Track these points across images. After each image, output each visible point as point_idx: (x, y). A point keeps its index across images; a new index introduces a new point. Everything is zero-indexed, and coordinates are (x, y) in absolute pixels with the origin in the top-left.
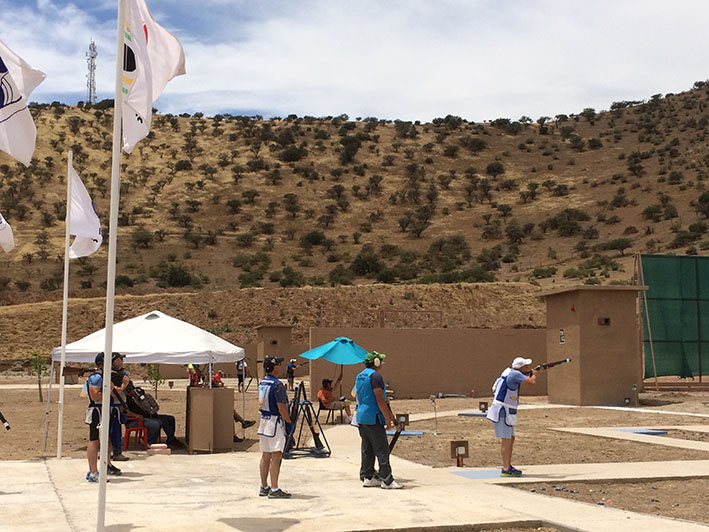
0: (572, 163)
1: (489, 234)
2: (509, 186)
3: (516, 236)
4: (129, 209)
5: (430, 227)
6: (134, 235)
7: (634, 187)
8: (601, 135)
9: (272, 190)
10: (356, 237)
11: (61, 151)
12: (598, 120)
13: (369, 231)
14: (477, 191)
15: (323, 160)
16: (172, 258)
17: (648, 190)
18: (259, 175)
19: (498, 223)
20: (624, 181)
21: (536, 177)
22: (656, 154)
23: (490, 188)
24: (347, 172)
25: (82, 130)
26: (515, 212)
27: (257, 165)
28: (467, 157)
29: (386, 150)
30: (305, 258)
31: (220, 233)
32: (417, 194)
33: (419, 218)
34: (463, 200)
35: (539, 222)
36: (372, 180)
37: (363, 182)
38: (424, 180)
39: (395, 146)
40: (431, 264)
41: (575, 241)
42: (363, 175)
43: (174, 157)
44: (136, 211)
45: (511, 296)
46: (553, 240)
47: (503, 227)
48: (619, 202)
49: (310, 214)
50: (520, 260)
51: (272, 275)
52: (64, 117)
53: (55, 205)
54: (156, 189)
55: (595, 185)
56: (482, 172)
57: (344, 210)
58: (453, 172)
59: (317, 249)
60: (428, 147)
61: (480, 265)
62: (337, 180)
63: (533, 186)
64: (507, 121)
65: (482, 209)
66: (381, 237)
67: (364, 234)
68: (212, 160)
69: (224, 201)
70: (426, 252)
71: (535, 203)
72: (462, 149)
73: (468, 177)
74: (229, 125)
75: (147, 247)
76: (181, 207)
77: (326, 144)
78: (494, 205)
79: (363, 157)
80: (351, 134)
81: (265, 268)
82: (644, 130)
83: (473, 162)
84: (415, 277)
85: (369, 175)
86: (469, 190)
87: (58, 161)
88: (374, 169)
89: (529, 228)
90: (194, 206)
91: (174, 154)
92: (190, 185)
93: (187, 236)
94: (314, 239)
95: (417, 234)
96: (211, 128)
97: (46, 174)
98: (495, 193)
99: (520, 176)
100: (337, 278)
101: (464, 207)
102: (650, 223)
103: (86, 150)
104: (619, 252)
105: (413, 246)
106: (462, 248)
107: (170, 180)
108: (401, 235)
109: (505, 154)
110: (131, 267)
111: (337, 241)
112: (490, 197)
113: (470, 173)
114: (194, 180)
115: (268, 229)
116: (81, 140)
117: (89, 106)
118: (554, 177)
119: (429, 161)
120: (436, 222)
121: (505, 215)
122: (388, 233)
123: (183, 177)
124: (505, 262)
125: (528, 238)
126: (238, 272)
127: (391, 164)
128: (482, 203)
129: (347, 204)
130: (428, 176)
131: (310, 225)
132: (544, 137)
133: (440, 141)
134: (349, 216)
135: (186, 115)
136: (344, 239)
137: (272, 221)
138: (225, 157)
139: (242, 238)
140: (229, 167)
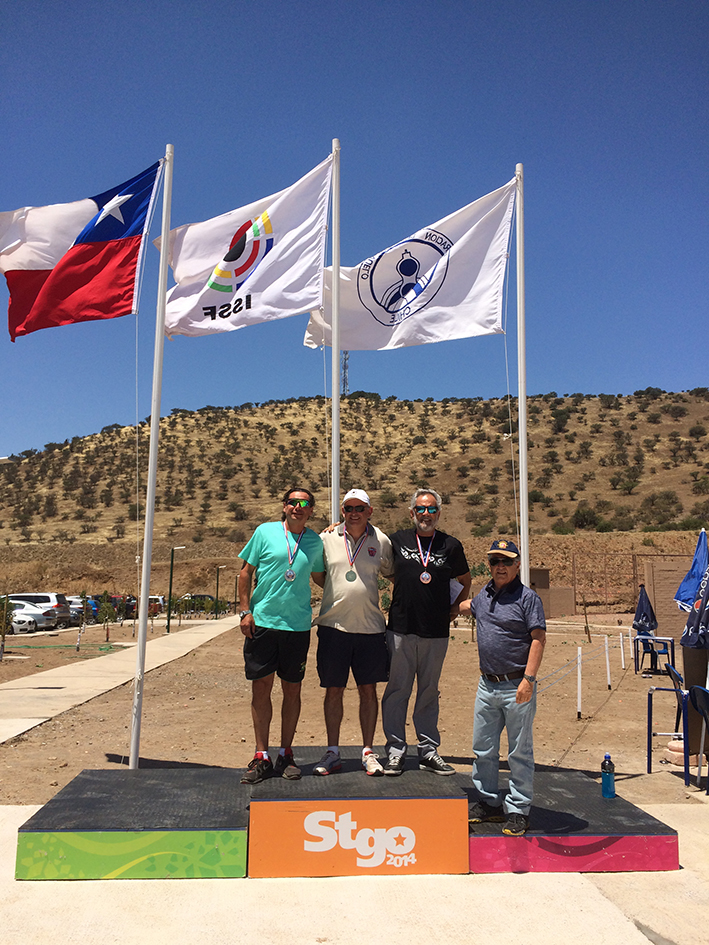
1: (699, 490)
4: (377, 477)
5: (640, 485)
6: (381, 497)
9: (494, 457)
10: (572, 495)
11: (323, 433)
13: (582, 489)
14: (681, 453)
15: (537, 431)
18: (482, 445)
19: (706, 479)
23: (694, 449)
27: (480, 437)
28: (669, 423)
29: (593, 419)
31: (452, 494)
32: (626, 456)
33: (629, 476)
34: (669, 460)
36: (582, 446)
37: (574, 448)
38: (630, 444)
39: (601, 416)
40: (647, 517)
42: (573, 442)
43: (411, 434)
44: (383, 478)
51: (500, 528)
52: (325, 408)
53: (320, 475)
54: (398, 460)
56: (685, 436)
57: (559, 472)
58: (657, 436)
59: (537, 506)
60: (632, 416)
61: (695, 517)
62: (550, 447)
64: (705, 390)
65: (688, 467)
66: (596, 495)
67: (578, 492)
68: (443, 435)
69: (454, 468)
70: (638, 507)
72: (663, 416)
73: (670, 440)
74: (455, 406)
75: (393, 507)
76: (419, 474)
77: (538, 417)
78: (700, 464)
79: (572, 426)
80: (560, 408)
81: (493, 523)
83: (674, 427)
84: (632, 528)
85: (578, 442)
86: (674, 451)
87: (320, 441)
88: (583, 436)
90: (429, 473)
91: (411, 430)
92: (425, 456)
94: (533, 498)
95: (628, 491)
96: (440, 410)
97: (312, 451)
98: (700, 453)
100: (559, 528)
101: (670, 466)
103: (342, 431)
105: (626, 501)
106: (674, 503)
107: (409, 452)
108: (613, 492)
109: (706, 419)
111: (554, 499)
112: (695, 457)
113: (674, 437)
114: (428, 451)
115: (493, 490)
117: (344, 397)
119: (633, 428)
120: (644, 480)
122: (600, 490)
123: (419, 449)
126: (471, 526)
127: (598, 432)
128: (687, 463)
129: (561, 467)
130: (633, 441)
131: (531, 486)
133: (642, 410)
134: (563, 477)
135: (419, 401)
136: (560, 497)
137: (496, 483)
138: (453, 432)
139: (471, 498)
140: (457, 440)
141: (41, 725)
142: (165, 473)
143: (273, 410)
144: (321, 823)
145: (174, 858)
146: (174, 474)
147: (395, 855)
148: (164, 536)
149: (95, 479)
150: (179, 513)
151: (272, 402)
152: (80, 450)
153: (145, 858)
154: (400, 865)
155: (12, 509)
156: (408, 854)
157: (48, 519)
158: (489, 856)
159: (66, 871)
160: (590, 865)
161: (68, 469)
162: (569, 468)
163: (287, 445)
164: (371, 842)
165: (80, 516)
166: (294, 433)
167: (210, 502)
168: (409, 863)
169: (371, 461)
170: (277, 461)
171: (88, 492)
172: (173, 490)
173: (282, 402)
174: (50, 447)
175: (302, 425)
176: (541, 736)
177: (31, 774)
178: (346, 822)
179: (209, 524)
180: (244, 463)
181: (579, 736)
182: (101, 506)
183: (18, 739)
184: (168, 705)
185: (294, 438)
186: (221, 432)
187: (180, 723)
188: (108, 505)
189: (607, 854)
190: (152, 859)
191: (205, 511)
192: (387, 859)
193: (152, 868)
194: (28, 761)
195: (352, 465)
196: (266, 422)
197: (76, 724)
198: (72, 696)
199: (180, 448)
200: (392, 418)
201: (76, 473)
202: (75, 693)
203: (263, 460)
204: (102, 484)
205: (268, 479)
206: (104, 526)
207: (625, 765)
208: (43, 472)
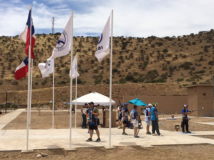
0: (187, 49)
1: (164, 69)
2: (170, 55)
3: (172, 70)
4: (64, 63)
5: (147, 67)
6: (66, 70)
7: (205, 56)
8: (196, 41)
10: (126, 70)
11: (45, 47)
12: (195, 36)
13: (130, 68)
14: (160, 57)
15: (117, 49)
17: (210, 56)
19: (166, 66)
20: (203, 54)
21: (177, 53)
22: (212, 46)
23: (164, 56)
24: (123, 52)
25: (51, 41)
26: (171, 63)
28: (157, 47)
29: (135, 45)
31: (89, 69)
32: (143, 58)
33: (144, 65)
34: (156, 60)
35: (178, 66)
37: (128, 54)
38: (145, 54)
39: (137, 45)
40: (148, 78)
41: (189, 71)
42: (128, 52)
43: (76, 48)
44: (66, 63)
45: (172, 87)
46: (182, 71)
47: (168, 67)
48: (201, 60)
49: (113, 64)
50: (173, 76)
51: (104, 81)
52: (46, 38)
55: (194, 55)
56: (162, 52)
57: (123, 63)
58: (153, 52)
59: (116, 73)
60: (146, 45)
61: (162, 78)
62: (121, 54)
63: (176, 55)
64: (169, 37)
65: (162, 62)
66: (133, 70)
67: (129, 69)
68: (86, 49)
69: (90, 60)
70: (146, 74)
71: (177, 60)
72: (156, 45)
73: (158, 53)
74: (91, 39)
77: (118, 44)
78: (165, 61)
79: (128, 48)
80: (125, 41)
81: (101, 79)
82: (208, 39)
83: (159, 49)
84: (143, 81)
85: (130, 53)
86: (158, 57)
87: (44, 50)
88: (131, 51)
89: (175, 67)
90: (81, 62)
92: (80, 56)
93: (80, 70)
94: (115, 71)
95: (144, 69)
96: (86, 40)
97: (42, 53)
98: (166, 57)
99: (172, 52)
100: (122, 81)
101: (157, 61)
102: (210, 66)
103: (52, 46)
104: (202, 74)
105: (142, 72)
106: (156, 73)
107: (75, 55)
108: (139, 69)
109: (168, 47)
110: (65, 79)
111: (121, 71)
112: (164, 59)
113: (158, 52)
114: (81, 54)
115: (102, 68)
116: (51, 44)
117: (53, 34)
118: (182, 53)
119: (147, 49)
120: (149, 66)
121: (168, 64)
122: (135, 69)
124: (169, 77)
125: (175, 70)
126: (94, 80)
127: (136, 50)
128: (162, 60)
129: (124, 61)
132: (179, 41)
133: (150, 43)
134: (125, 64)
135: (79, 37)
136: (123, 71)
137: (103, 66)
138: (90, 48)
139: (95, 70)
140: (91, 51)
167: (5, 70)
175: (38, 44)
179: (5, 78)
180: (17, 57)
185: (35, 48)
186: (8, 45)
191: (3, 73)
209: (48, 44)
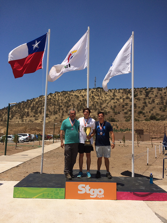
5: (166, 109)
9: (131, 103)
11: (90, 97)
13: (152, 110)
15: (141, 96)
16: (111, 117)
18: (128, 100)
25: (94, 93)
27: (127, 98)
29: (155, 94)
30: (139, 116)
31: (121, 111)
32: (163, 103)
33: (164, 107)
36: (152, 100)
38: (164, 100)
39: (157, 93)
42: (150, 99)
44: (104, 108)
49: (139, 107)
52: (90, 91)
54: (108, 104)
57: (147, 106)
59: (141, 114)
60: (165, 93)
62: (145, 100)
66: (156, 112)
67: (151, 111)
68: (118, 97)
69: (121, 105)
74: (121, 91)
75: (106, 115)
76: (112, 107)
77: (142, 93)
79: (150, 95)
80: (147, 91)
84: (165, 120)
85: (152, 99)
88: (153, 98)
90: (115, 106)
91: (111, 96)
93: (114, 112)
94: (140, 113)
95: (164, 111)
96: (118, 91)
100: (146, 120)
103: (94, 97)
105: (163, 113)
107: (110, 102)
108: (160, 111)
111: (145, 113)
114: (115, 101)
115: (130, 111)
116: (94, 95)
117: (95, 88)
119: (165, 96)
123: (113, 101)
126: (125, 119)
127: (156, 96)
129: (147, 105)
130: (165, 99)
131: (140, 110)
134: (148, 108)
135: (113, 89)
136: (147, 112)
137: (131, 109)
138: (121, 97)
139: (125, 112)
140: (122, 99)
141: (23, 163)
142: (53, 106)
143: (78, 92)
144: (82, 187)
145: (48, 194)
146: (56, 107)
147: (99, 195)
148: (53, 121)
149: (38, 108)
150: (57, 116)
151: (78, 90)
152: (34, 101)
153: (42, 194)
154: (100, 197)
155: (19, 114)
156: (102, 195)
157: (28, 117)
158: (121, 196)
159: (24, 196)
160: (145, 199)
161: (32, 105)
162: (149, 105)
163: (81, 100)
164: (94, 192)
165: (34, 116)
166: (83, 97)
167: (64, 113)
168: (102, 197)
169: (101, 104)
170: (79, 104)
171: (36, 111)
172: (55, 110)
173: (80, 90)
174: (28, 100)
175: (85, 95)
176: (138, 169)
177: (19, 174)
178: (88, 187)
179: (64, 118)
180: (72, 104)
181: (147, 169)
182: (39, 114)
183: (17, 166)
184: (51, 160)
185: (83, 98)
186: (66, 97)
187: (54, 164)
188: (41, 114)
189: (150, 197)
190: (43, 194)
191: (63, 115)
192: (97, 196)
193: (43, 196)
194: (19, 171)
195: (97, 105)
196: (77, 94)
197: (31, 163)
198: (30, 157)
199: (57, 100)
200: (106, 93)
201: (33, 106)
202: (31, 156)
203: (76, 103)
204: (39, 109)
205: (77, 108)
206: (40, 119)
207: (158, 176)
208: (26, 106)
209: (92, 95)
